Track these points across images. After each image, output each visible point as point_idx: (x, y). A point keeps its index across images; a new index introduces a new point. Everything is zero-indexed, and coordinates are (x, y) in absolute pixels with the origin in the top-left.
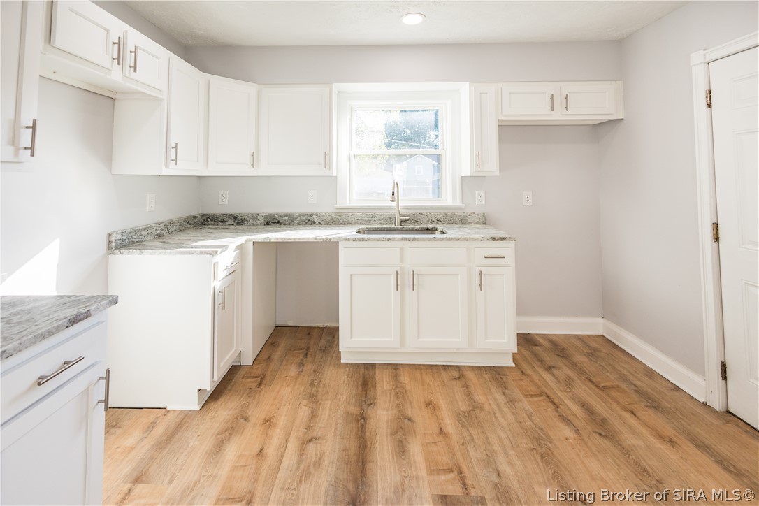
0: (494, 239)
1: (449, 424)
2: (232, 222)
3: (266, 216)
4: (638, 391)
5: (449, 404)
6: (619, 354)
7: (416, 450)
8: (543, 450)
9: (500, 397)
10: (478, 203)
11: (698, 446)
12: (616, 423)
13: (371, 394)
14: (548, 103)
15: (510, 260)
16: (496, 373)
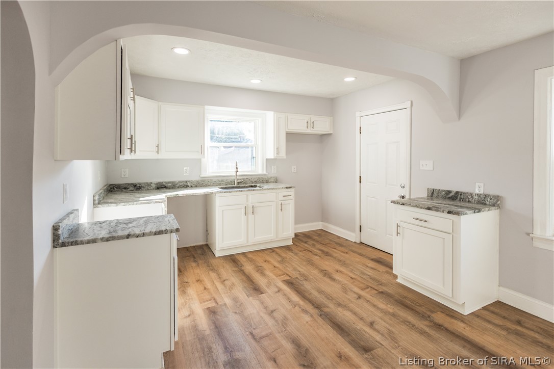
0: (287, 188)
1: (277, 264)
2: (133, 189)
3: (157, 184)
4: (336, 243)
5: (274, 260)
6: (328, 234)
7: (268, 273)
8: (310, 263)
9: (291, 254)
10: (273, 173)
11: (353, 252)
12: (331, 252)
13: (239, 263)
14: (306, 125)
15: (293, 197)
16: (287, 248)
